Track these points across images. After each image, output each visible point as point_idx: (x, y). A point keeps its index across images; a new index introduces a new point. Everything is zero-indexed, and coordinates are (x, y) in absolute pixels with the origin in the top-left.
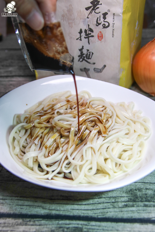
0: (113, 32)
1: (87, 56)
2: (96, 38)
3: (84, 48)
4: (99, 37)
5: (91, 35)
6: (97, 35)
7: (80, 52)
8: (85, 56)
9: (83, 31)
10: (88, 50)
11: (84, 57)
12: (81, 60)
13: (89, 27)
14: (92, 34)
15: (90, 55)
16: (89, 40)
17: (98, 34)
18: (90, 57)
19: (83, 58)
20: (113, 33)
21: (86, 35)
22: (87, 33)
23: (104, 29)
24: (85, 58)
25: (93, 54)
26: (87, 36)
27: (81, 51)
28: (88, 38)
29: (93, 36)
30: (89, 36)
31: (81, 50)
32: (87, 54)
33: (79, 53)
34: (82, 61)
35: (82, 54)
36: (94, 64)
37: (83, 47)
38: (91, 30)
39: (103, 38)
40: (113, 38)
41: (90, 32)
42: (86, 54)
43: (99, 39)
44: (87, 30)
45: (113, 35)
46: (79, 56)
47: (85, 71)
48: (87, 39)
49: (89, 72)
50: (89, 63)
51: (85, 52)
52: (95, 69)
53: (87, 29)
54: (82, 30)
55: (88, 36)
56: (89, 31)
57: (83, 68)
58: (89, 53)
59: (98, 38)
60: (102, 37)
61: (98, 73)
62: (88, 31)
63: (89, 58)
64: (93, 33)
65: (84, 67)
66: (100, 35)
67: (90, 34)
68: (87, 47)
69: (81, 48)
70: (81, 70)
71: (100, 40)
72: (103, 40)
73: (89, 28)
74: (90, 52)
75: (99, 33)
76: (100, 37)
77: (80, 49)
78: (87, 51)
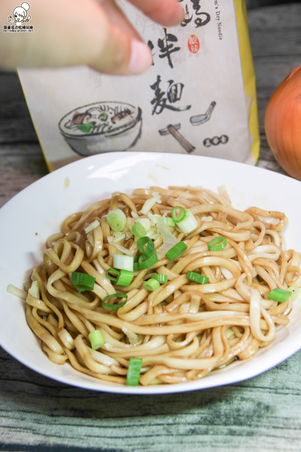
0: (219, 28)
1: (171, 95)
2: (185, 49)
3: (161, 79)
4: (192, 46)
5: (173, 48)
6: (187, 45)
7: (153, 92)
8: (165, 96)
9: (155, 43)
10: (171, 82)
11: (164, 100)
12: (159, 108)
13: (168, 33)
14: (176, 45)
15: (176, 91)
16: (171, 58)
17: (187, 42)
18: (178, 96)
19: (161, 103)
20: (220, 31)
21: (162, 51)
22: (163, 45)
23: (199, 27)
24: (168, 103)
25: (182, 86)
26: (166, 52)
27: (156, 89)
28: (168, 55)
29: (177, 49)
30: (170, 50)
31: (155, 87)
32: (171, 90)
33: (152, 94)
34: (161, 111)
35: (159, 94)
36: (189, 107)
37: (159, 77)
38: (172, 38)
39: (200, 46)
40: (221, 40)
41: (169, 43)
42: (169, 91)
43: (193, 50)
44: (162, 39)
45: (220, 34)
46: (152, 102)
47: (171, 132)
48: (166, 58)
49: (180, 131)
50: (177, 110)
51: (164, 87)
52: (193, 120)
53: (162, 36)
54: (153, 43)
55: (167, 50)
56: (167, 40)
57: (164, 127)
58: (174, 88)
59: (190, 50)
60: (198, 45)
61: (202, 123)
62: (165, 41)
63: (176, 99)
64: (177, 42)
65: (168, 124)
66: (193, 43)
67: (172, 46)
68: (167, 74)
69: (155, 80)
70: (161, 133)
71: (195, 52)
72: (201, 50)
73: (166, 35)
74: (176, 86)
75: (191, 38)
76: (194, 46)
77: (152, 83)
78: (168, 84)
